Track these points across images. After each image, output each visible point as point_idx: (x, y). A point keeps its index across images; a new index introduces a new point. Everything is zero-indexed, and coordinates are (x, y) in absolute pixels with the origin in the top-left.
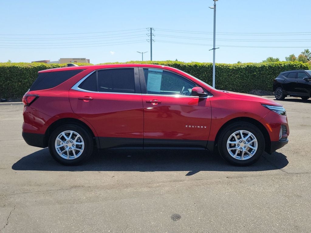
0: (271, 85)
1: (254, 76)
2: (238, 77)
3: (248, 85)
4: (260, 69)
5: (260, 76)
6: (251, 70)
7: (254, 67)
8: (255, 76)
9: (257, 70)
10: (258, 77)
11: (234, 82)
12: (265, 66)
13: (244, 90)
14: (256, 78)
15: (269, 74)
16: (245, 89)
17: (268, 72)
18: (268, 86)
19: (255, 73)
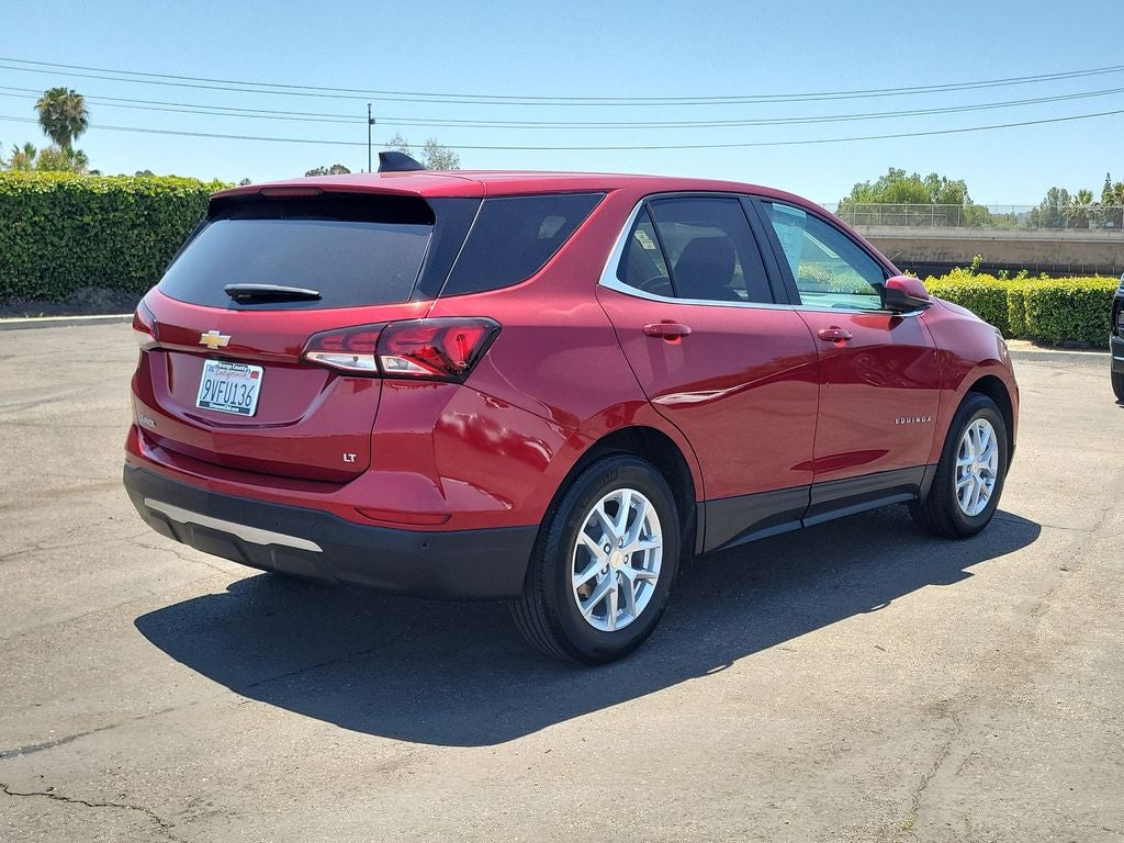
0: (142, 270)
1: (84, 228)
2: (24, 230)
3: (61, 266)
4: (106, 200)
5: (103, 230)
6: (73, 206)
7: (84, 191)
8: (87, 231)
9: (94, 205)
10: (96, 235)
11: (9, 255)
12: (120, 191)
13: (45, 291)
14: (89, 239)
15: (134, 226)
16: (50, 284)
17: (131, 214)
18: (134, 274)
19: (87, 219)
